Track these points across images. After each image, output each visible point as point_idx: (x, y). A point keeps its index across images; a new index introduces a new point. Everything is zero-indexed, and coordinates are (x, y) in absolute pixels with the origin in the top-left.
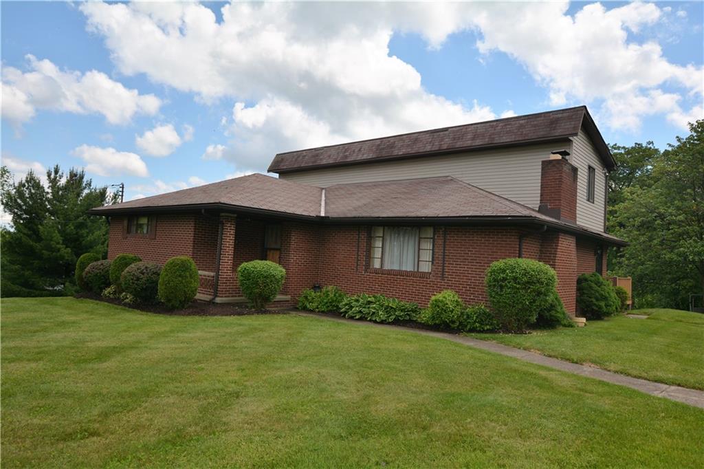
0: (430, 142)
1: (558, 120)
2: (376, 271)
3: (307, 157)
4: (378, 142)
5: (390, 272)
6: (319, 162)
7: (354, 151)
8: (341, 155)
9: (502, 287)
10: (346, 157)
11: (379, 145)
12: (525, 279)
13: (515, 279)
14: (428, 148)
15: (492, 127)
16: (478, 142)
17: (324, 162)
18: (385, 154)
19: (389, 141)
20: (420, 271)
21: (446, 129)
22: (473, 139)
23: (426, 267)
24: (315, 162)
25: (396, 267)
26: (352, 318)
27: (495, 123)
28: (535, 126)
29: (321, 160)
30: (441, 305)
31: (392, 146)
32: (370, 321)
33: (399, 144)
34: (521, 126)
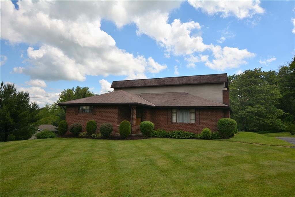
0: (178, 81)
1: (220, 77)
2: (175, 123)
3: (128, 83)
4: (158, 80)
5: (180, 123)
6: (134, 85)
7: (148, 82)
8: (143, 83)
9: (224, 126)
10: (146, 84)
11: (158, 81)
12: (231, 124)
13: (228, 124)
14: (178, 83)
15: (199, 77)
16: (195, 82)
17: (136, 85)
18: (162, 84)
19: (162, 80)
20: (191, 122)
21: (183, 77)
22: (194, 81)
23: (193, 121)
24: (133, 85)
25: (181, 122)
26: (174, 138)
27: (200, 76)
28: (213, 78)
29: (135, 84)
30: (207, 132)
31: (164, 81)
32: (182, 138)
33: (167, 81)
34: (209, 78)
